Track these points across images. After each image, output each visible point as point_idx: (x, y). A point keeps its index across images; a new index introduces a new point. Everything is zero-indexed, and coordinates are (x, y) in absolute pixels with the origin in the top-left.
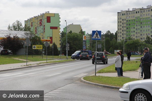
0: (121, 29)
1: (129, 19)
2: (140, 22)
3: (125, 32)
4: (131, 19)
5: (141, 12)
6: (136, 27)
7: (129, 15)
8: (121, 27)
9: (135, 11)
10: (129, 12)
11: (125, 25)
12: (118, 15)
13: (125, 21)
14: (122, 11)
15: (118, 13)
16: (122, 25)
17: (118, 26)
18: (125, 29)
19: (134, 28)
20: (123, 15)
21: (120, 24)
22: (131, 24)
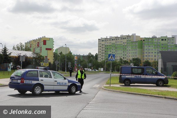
0: (101, 52)
1: (107, 45)
2: (116, 47)
3: (104, 54)
4: (108, 44)
5: (116, 39)
6: (112, 51)
7: (107, 42)
8: (101, 50)
9: (112, 39)
10: (107, 39)
11: (104, 49)
12: (99, 41)
13: (104, 46)
14: (102, 38)
15: (99, 39)
16: (102, 49)
17: (99, 49)
18: (104, 52)
19: (111, 51)
20: (102, 41)
21: (100, 48)
22: (108, 49)
